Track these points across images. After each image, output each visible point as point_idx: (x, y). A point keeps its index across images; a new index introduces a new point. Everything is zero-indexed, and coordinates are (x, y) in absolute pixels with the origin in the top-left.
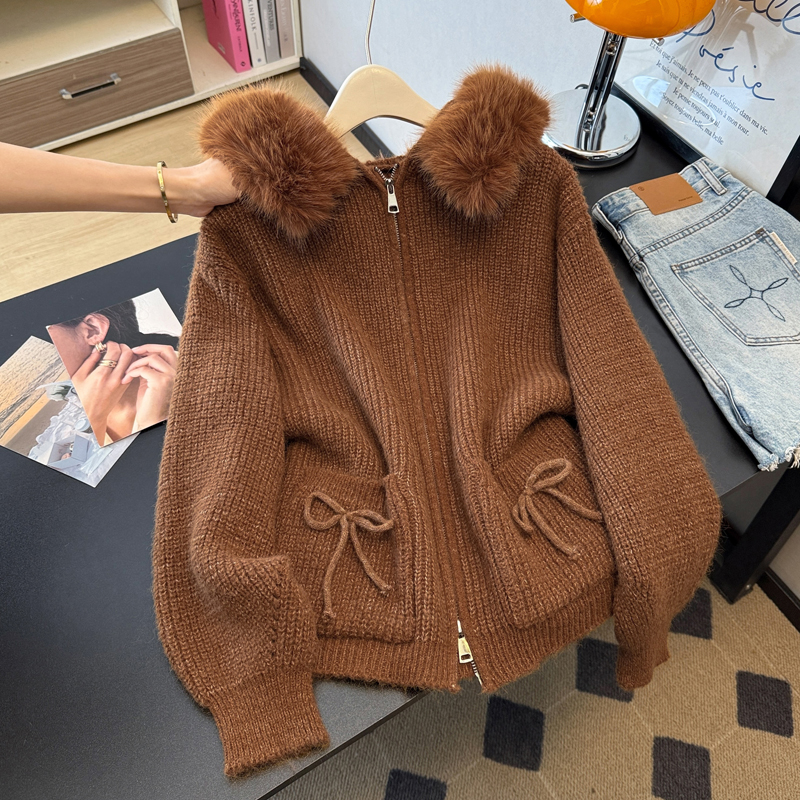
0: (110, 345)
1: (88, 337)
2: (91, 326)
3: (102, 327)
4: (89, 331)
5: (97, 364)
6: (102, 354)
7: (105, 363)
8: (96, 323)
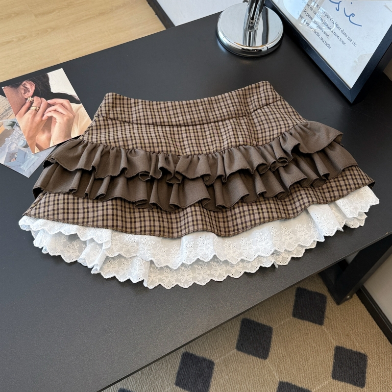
0: (36, 98)
1: (24, 94)
2: (26, 87)
3: (31, 88)
4: (25, 90)
5: (29, 109)
6: (32, 103)
8: (28, 86)
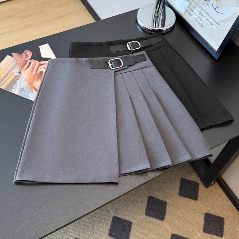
1: (25, 58)
2: (26, 54)
3: (30, 55)
4: (26, 56)
7: (31, 66)
